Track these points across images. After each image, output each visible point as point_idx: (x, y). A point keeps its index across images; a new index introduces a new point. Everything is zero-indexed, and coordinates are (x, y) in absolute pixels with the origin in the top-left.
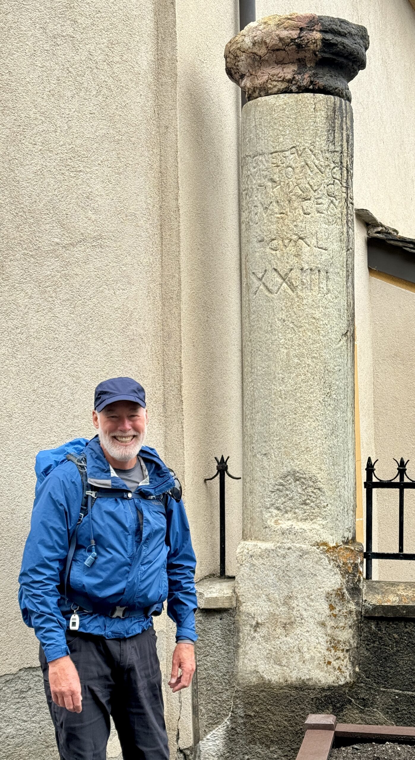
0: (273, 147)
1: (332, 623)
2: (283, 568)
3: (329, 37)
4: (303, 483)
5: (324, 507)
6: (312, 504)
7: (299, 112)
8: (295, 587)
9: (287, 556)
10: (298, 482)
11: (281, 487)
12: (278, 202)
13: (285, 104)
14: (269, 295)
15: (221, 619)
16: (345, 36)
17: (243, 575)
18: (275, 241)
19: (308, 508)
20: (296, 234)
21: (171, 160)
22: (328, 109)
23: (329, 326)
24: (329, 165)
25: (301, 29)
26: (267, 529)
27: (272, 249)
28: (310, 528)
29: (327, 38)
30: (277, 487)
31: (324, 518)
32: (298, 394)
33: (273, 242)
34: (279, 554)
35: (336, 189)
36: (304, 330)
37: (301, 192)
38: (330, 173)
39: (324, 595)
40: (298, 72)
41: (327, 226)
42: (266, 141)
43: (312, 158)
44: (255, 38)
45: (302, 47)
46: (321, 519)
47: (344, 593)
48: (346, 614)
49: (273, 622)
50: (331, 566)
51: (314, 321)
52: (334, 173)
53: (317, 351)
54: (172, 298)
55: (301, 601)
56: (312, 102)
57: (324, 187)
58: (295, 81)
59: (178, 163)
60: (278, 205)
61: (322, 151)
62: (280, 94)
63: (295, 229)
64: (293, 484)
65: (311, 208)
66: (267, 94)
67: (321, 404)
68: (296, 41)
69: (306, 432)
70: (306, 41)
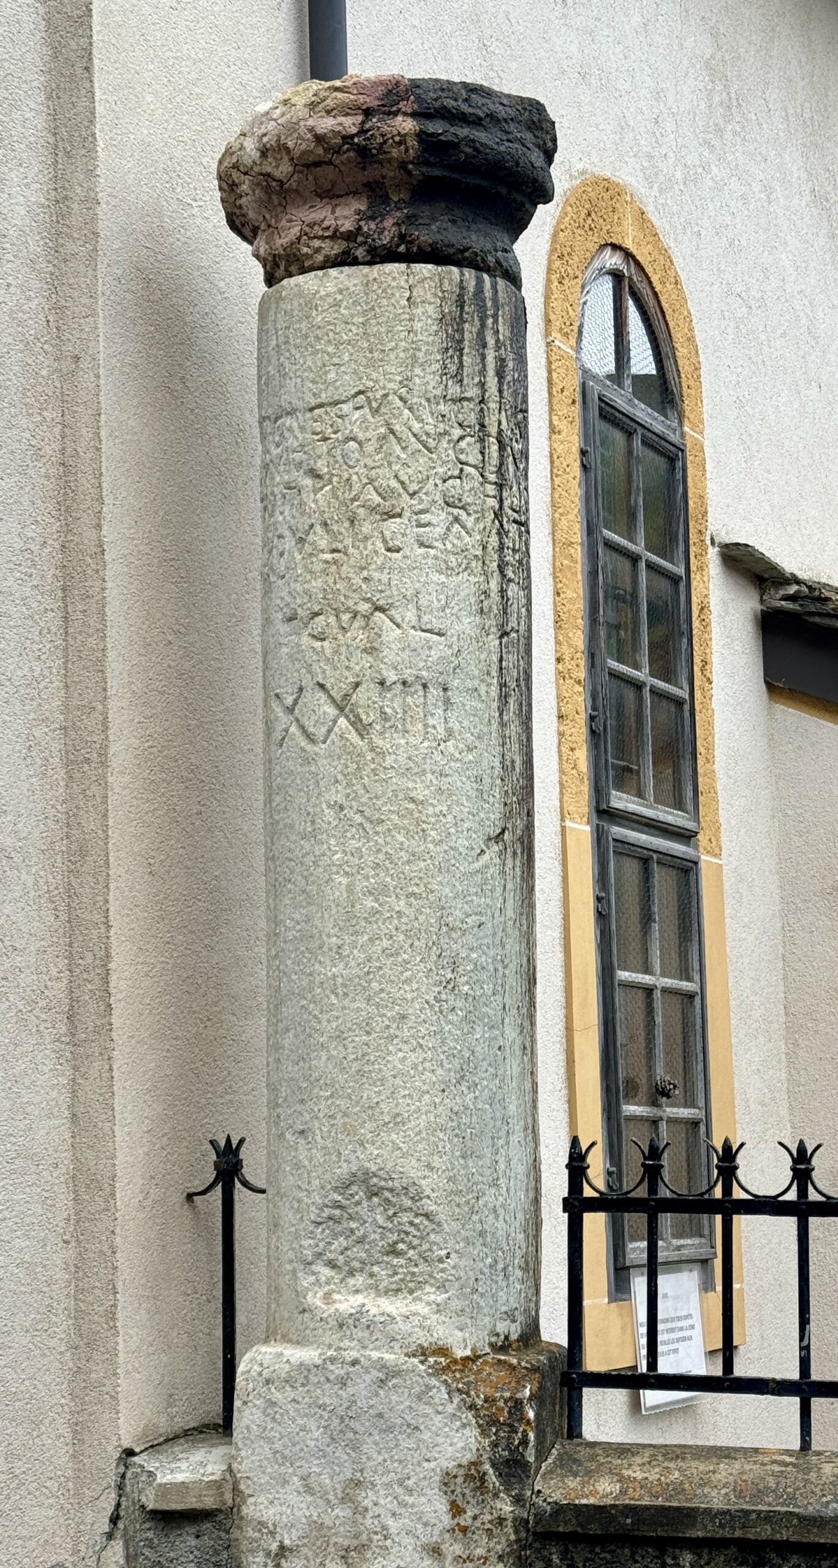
0: (314, 394)
1: (457, 1549)
2: (340, 1411)
3: (436, 127)
4: (387, 1200)
5: (441, 1261)
6: (411, 1252)
7: (373, 309)
8: (368, 1458)
9: (349, 1382)
10: (375, 1200)
11: (337, 1212)
12: (326, 524)
13: (340, 292)
14: (309, 747)
15: (198, 1537)
16: (480, 125)
17: (248, 1428)
18: (320, 617)
19: (402, 1261)
20: (368, 600)
21: (86, 433)
22: (442, 299)
23: (450, 818)
24: (446, 433)
25: (368, 113)
26: (306, 1315)
27: (314, 636)
28: (404, 1310)
29: (431, 130)
30: (327, 1212)
31: (442, 1287)
32: (375, 985)
33: (316, 619)
34: (332, 1378)
35: (467, 488)
36: (389, 830)
37: (378, 499)
38: (451, 452)
39: (437, 1478)
40: (369, 213)
41: (443, 578)
42: (299, 380)
43: (405, 417)
44: (265, 140)
45: (373, 155)
46: (433, 1290)
47: (485, 1474)
48: (489, 1526)
49: (319, 1543)
50: (455, 1405)
51: (411, 806)
52: (462, 451)
53: (420, 878)
54: (87, 761)
55: (382, 1492)
56: (403, 283)
57: (436, 485)
58: (362, 235)
59: (100, 440)
60: (327, 532)
61: (428, 400)
62: (331, 267)
63: (364, 586)
64: (365, 1204)
65: (404, 535)
66: (303, 271)
67: (432, 1007)
68: (356, 140)
69: (395, 1077)
70: (380, 140)
